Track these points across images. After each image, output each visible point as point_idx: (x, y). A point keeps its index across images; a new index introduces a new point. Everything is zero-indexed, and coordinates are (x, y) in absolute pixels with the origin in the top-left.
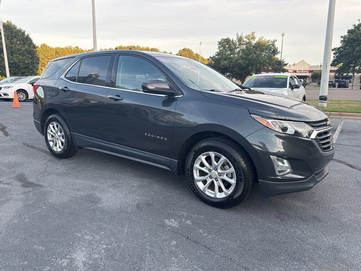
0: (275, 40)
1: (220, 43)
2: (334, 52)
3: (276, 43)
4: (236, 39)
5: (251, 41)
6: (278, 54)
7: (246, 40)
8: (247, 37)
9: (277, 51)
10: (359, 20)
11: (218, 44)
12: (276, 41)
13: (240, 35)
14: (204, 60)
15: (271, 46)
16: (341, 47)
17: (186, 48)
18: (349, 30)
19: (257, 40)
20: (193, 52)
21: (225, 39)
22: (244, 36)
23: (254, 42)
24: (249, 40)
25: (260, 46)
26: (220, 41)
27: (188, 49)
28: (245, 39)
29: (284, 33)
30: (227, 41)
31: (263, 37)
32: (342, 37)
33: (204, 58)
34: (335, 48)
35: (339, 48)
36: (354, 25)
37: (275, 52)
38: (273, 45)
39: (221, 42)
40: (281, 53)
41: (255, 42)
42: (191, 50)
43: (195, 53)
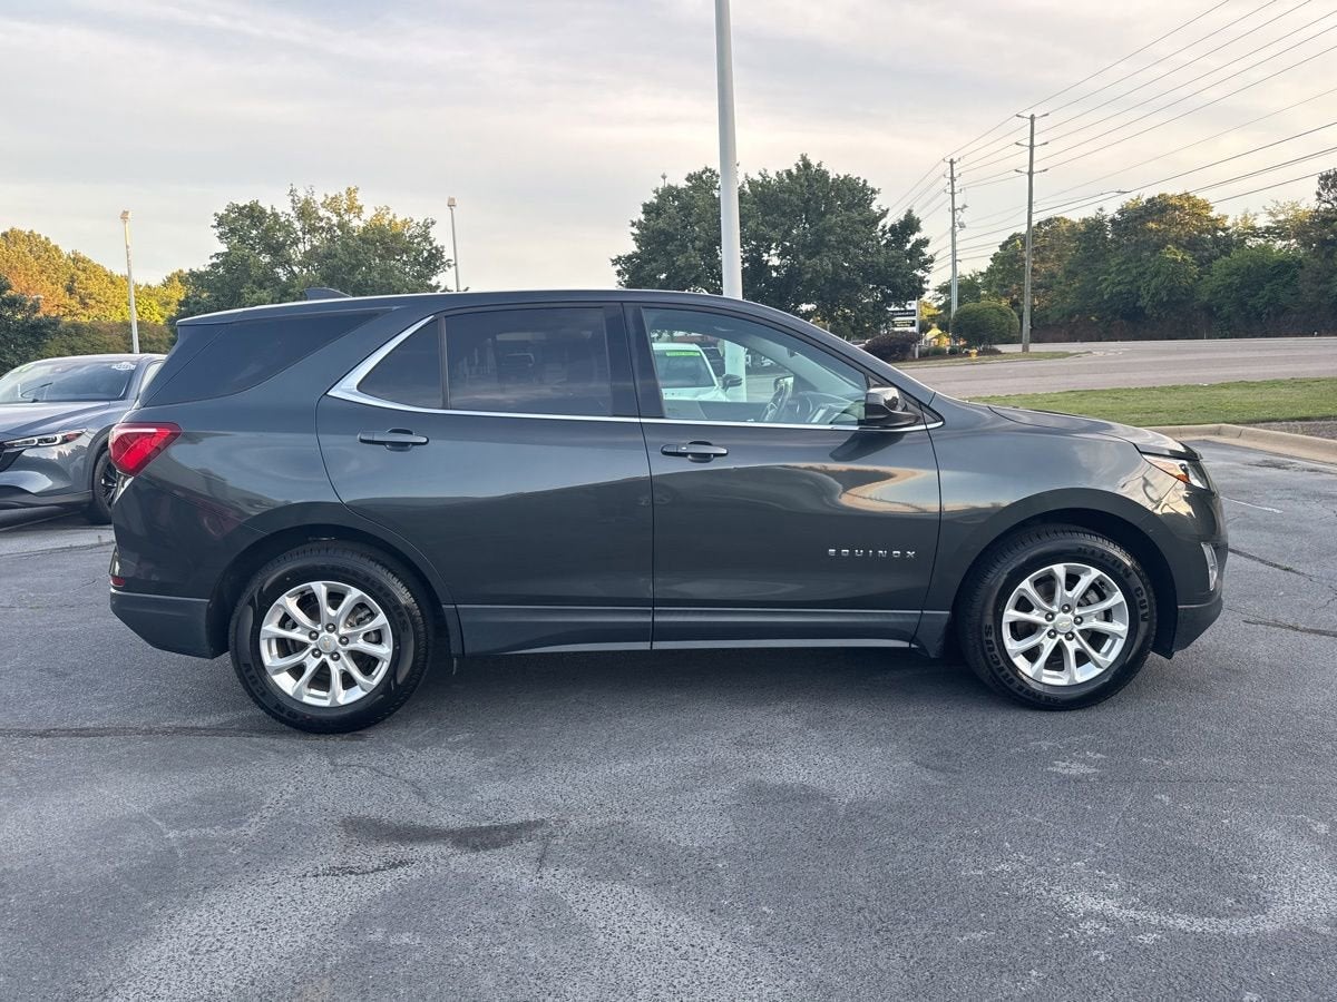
0: (429, 221)
1: (221, 221)
2: (618, 267)
3: (433, 232)
4: (289, 211)
5: (346, 218)
6: (447, 268)
7: (328, 214)
8: (332, 205)
9: (442, 257)
10: (664, 177)
11: (215, 223)
12: (433, 223)
13: (301, 194)
14: (112, 283)
15: (419, 239)
16: (636, 255)
17: (18, 227)
18: (645, 205)
19: (368, 214)
20: (56, 248)
21: (246, 206)
22: (319, 198)
23: (357, 224)
24: (339, 215)
25: (385, 241)
26: (222, 212)
27: (31, 232)
28: (322, 212)
29: (453, 200)
30: (253, 214)
31: (388, 209)
32: (633, 224)
33: (115, 273)
34: (620, 258)
35: (629, 258)
36: (656, 191)
37: (434, 261)
38: (426, 238)
39: (227, 215)
40: (455, 265)
41: (362, 224)
42: (43, 239)
43: (66, 250)
